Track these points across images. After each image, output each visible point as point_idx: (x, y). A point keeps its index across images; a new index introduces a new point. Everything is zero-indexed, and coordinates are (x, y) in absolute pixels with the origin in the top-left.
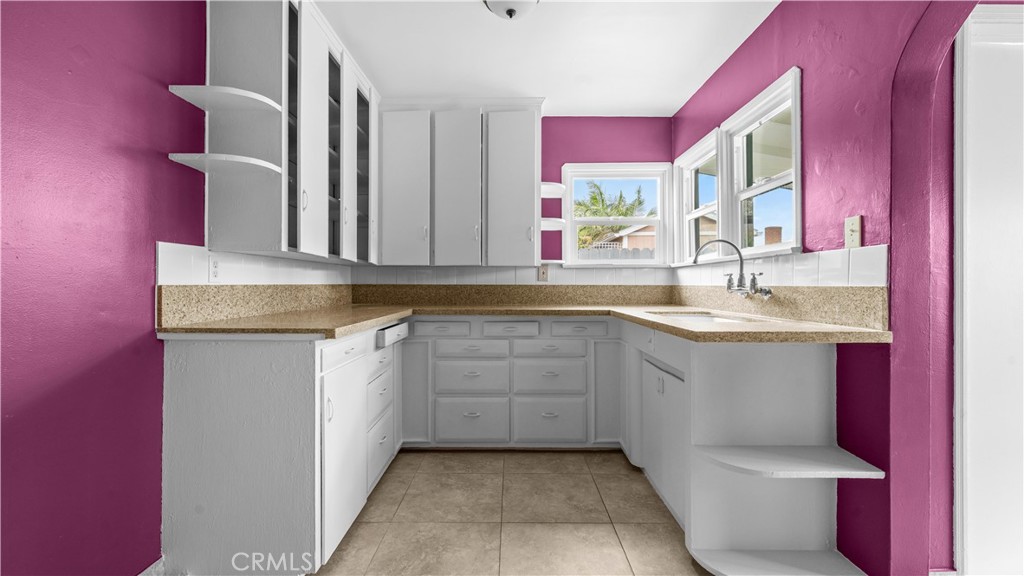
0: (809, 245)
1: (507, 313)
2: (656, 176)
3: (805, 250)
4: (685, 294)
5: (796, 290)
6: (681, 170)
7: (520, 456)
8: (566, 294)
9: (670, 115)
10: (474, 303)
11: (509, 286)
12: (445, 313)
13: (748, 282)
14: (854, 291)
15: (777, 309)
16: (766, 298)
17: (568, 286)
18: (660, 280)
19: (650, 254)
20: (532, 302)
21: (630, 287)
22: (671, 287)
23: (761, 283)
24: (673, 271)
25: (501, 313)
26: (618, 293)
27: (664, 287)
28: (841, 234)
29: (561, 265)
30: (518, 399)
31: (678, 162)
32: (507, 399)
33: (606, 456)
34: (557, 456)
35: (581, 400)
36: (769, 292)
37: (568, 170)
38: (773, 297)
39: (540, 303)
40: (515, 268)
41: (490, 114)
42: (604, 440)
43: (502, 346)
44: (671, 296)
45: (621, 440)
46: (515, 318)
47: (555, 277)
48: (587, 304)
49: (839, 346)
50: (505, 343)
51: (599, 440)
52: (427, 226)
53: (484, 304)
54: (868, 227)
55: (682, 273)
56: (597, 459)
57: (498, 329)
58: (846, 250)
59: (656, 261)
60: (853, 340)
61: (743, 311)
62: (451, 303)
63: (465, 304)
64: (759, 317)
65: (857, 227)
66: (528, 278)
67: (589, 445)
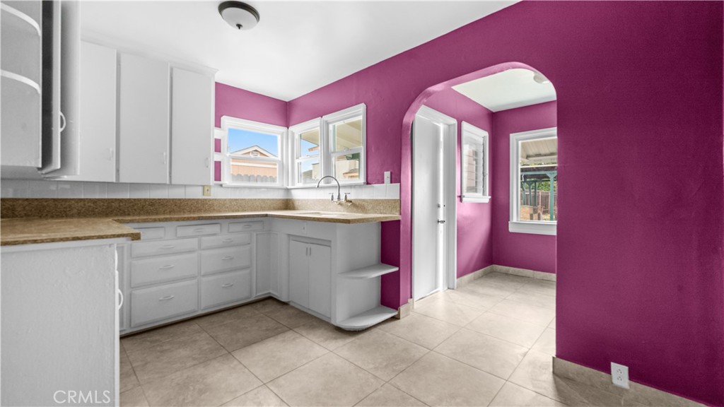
0: (369, 182)
1: (199, 218)
2: (278, 134)
3: (368, 183)
4: (297, 204)
5: (364, 200)
6: (293, 134)
7: (207, 318)
8: (224, 205)
9: (287, 101)
10: (148, 213)
11: (180, 200)
12: (145, 221)
13: (343, 197)
14: (388, 201)
15: (355, 209)
16: (349, 204)
17: (225, 200)
18: (279, 196)
19: (273, 180)
20: (199, 210)
21: (265, 200)
22: (287, 200)
23: (348, 198)
24: (288, 190)
25: (194, 219)
26: (258, 203)
27: (283, 200)
28: (383, 178)
29: (221, 185)
30: (204, 279)
31: (291, 128)
32: (196, 280)
33: (264, 303)
34: (232, 311)
35: (247, 271)
36: (351, 202)
37: (225, 120)
38: (353, 204)
39: (205, 211)
40: (185, 186)
41: (174, 70)
42: (261, 294)
43: (193, 243)
44: (288, 204)
45: (271, 291)
46: (203, 222)
47: (216, 194)
48: (238, 211)
49: (382, 222)
50: (196, 240)
51: (258, 294)
52: (113, 149)
53: (157, 214)
54: (393, 176)
55: (294, 192)
56: (259, 305)
57: (190, 231)
58: (385, 184)
59: (277, 184)
60: (388, 220)
61: (336, 211)
62: (124, 213)
63: (139, 214)
64: (345, 213)
65: (389, 176)
66: (196, 194)
67: (253, 299)
